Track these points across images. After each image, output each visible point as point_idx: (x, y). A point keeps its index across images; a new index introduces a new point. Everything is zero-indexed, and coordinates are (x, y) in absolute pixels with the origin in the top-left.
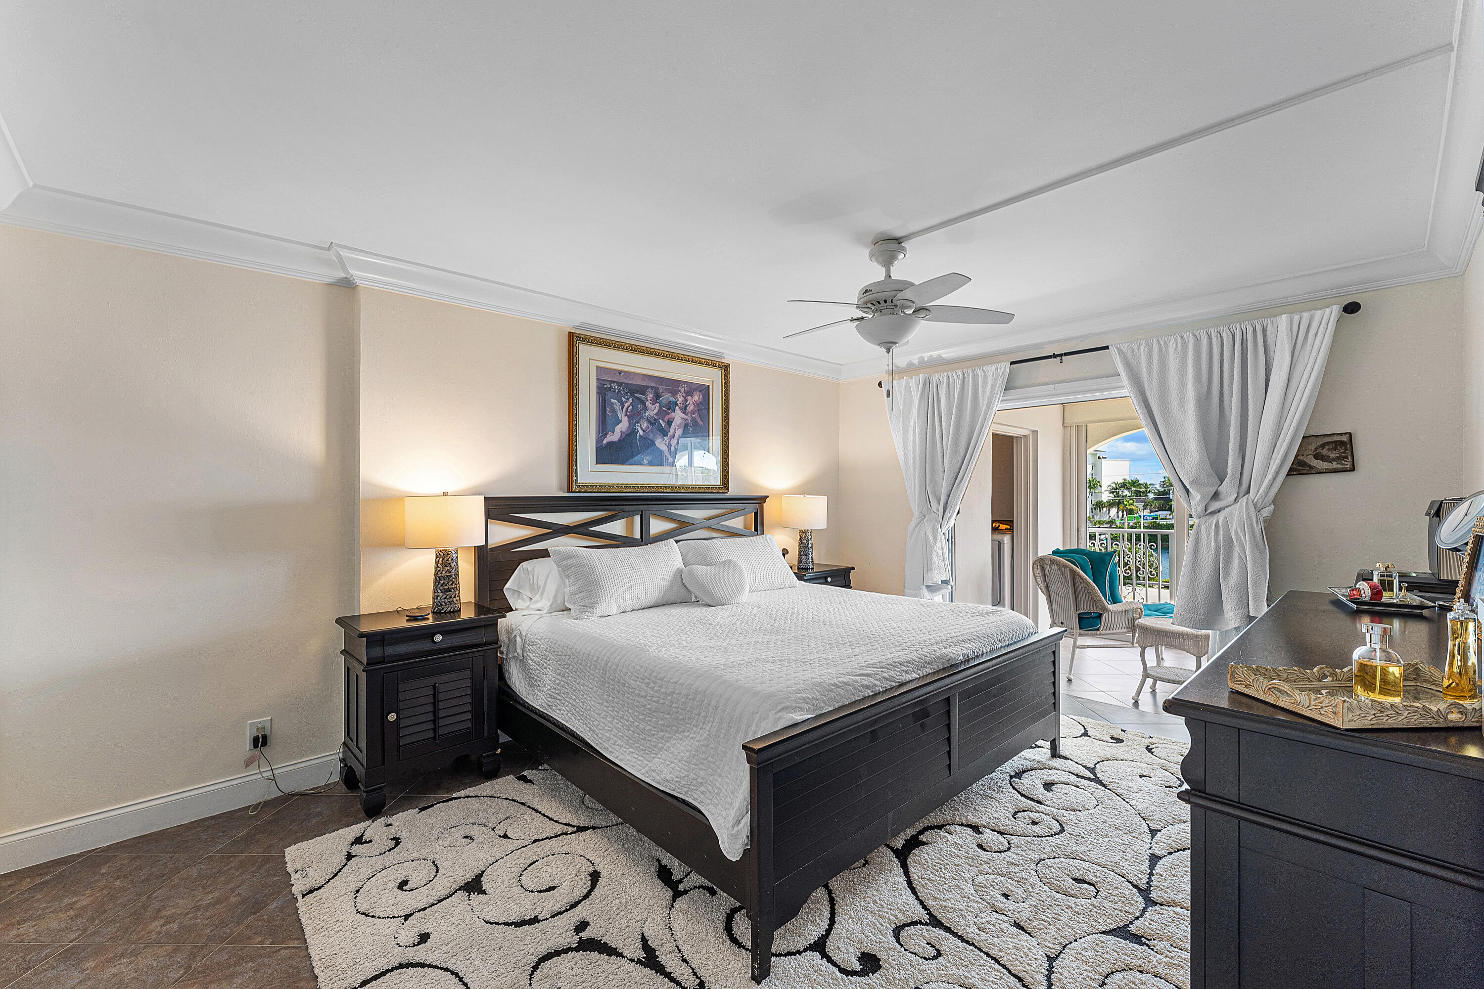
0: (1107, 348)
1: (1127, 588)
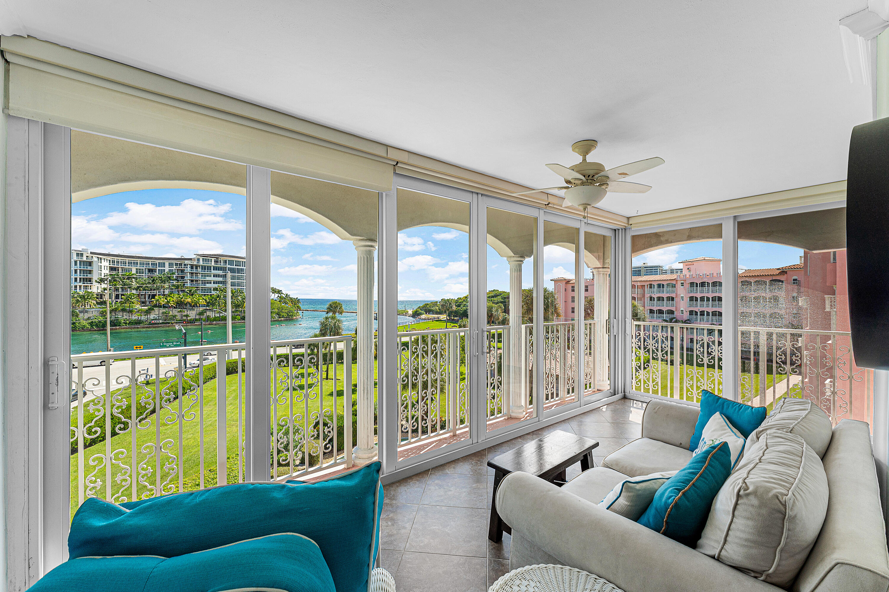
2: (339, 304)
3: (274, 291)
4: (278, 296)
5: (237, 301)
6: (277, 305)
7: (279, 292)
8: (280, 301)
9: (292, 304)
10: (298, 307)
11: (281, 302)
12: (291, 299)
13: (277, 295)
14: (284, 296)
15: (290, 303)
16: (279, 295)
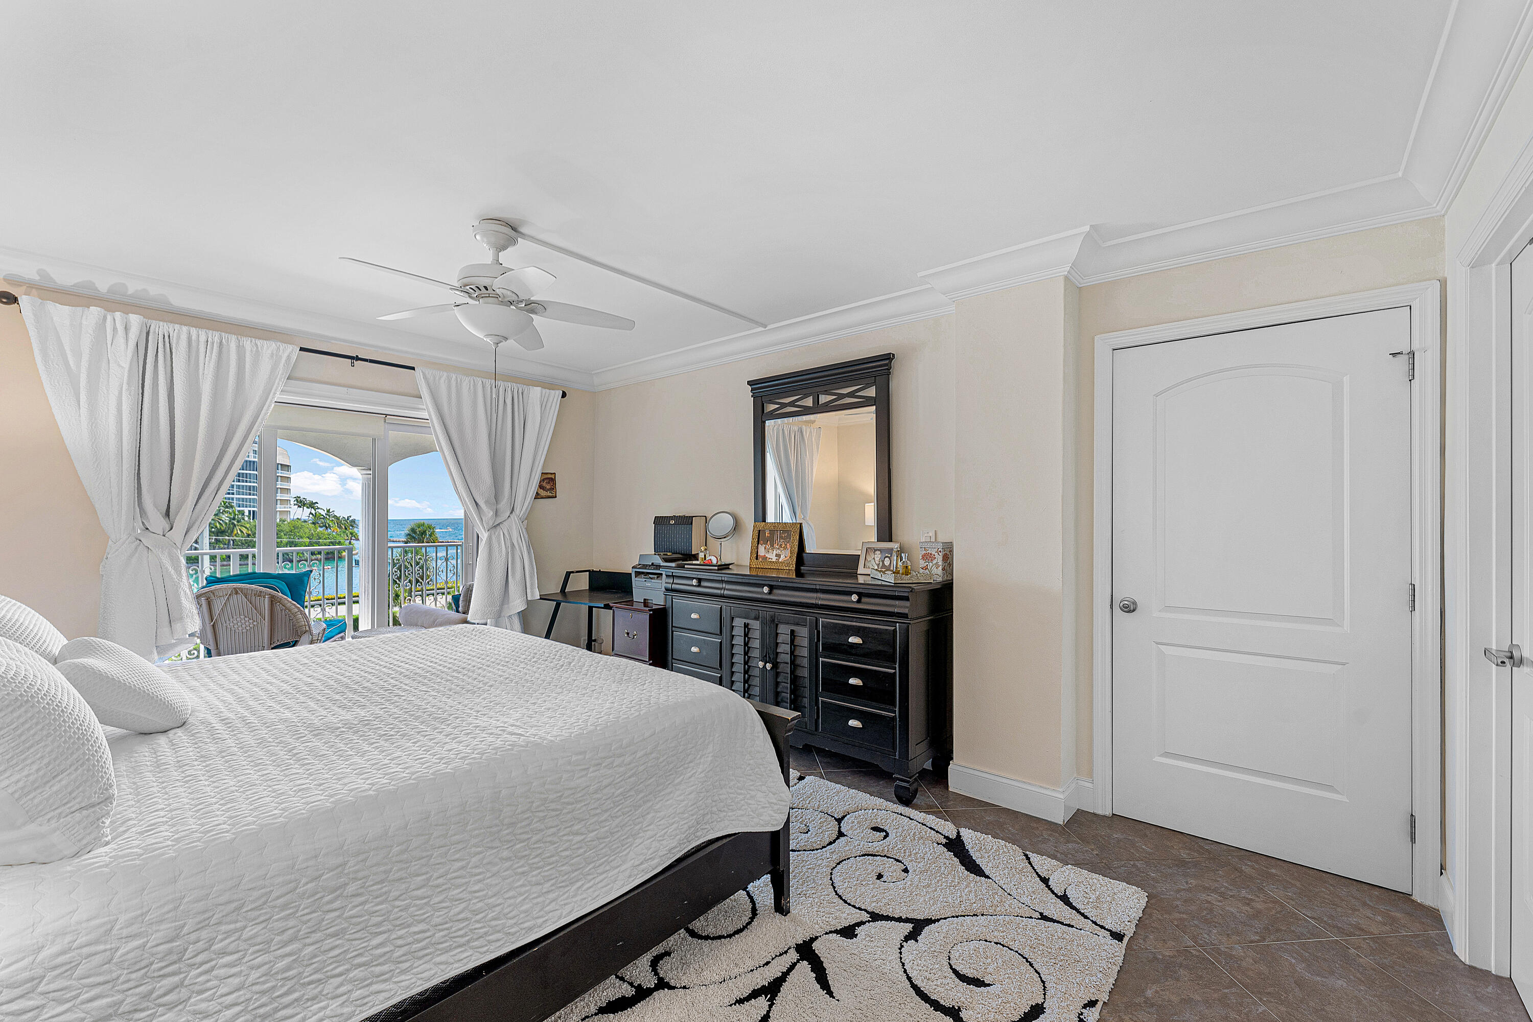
0: (413, 368)
1: (316, 609)
2: (430, 527)
3: (301, 503)
4: (311, 513)
5: (220, 523)
6: (307, 531)
7: (312, 505)
8: (313, 523)
9: (340, 527)
10: (351, 534)
11: (317, 525)
12: (338, 518)
13: (307, 511)
14: (323, 513)
15: (335, 527)
16: (313, 512)
